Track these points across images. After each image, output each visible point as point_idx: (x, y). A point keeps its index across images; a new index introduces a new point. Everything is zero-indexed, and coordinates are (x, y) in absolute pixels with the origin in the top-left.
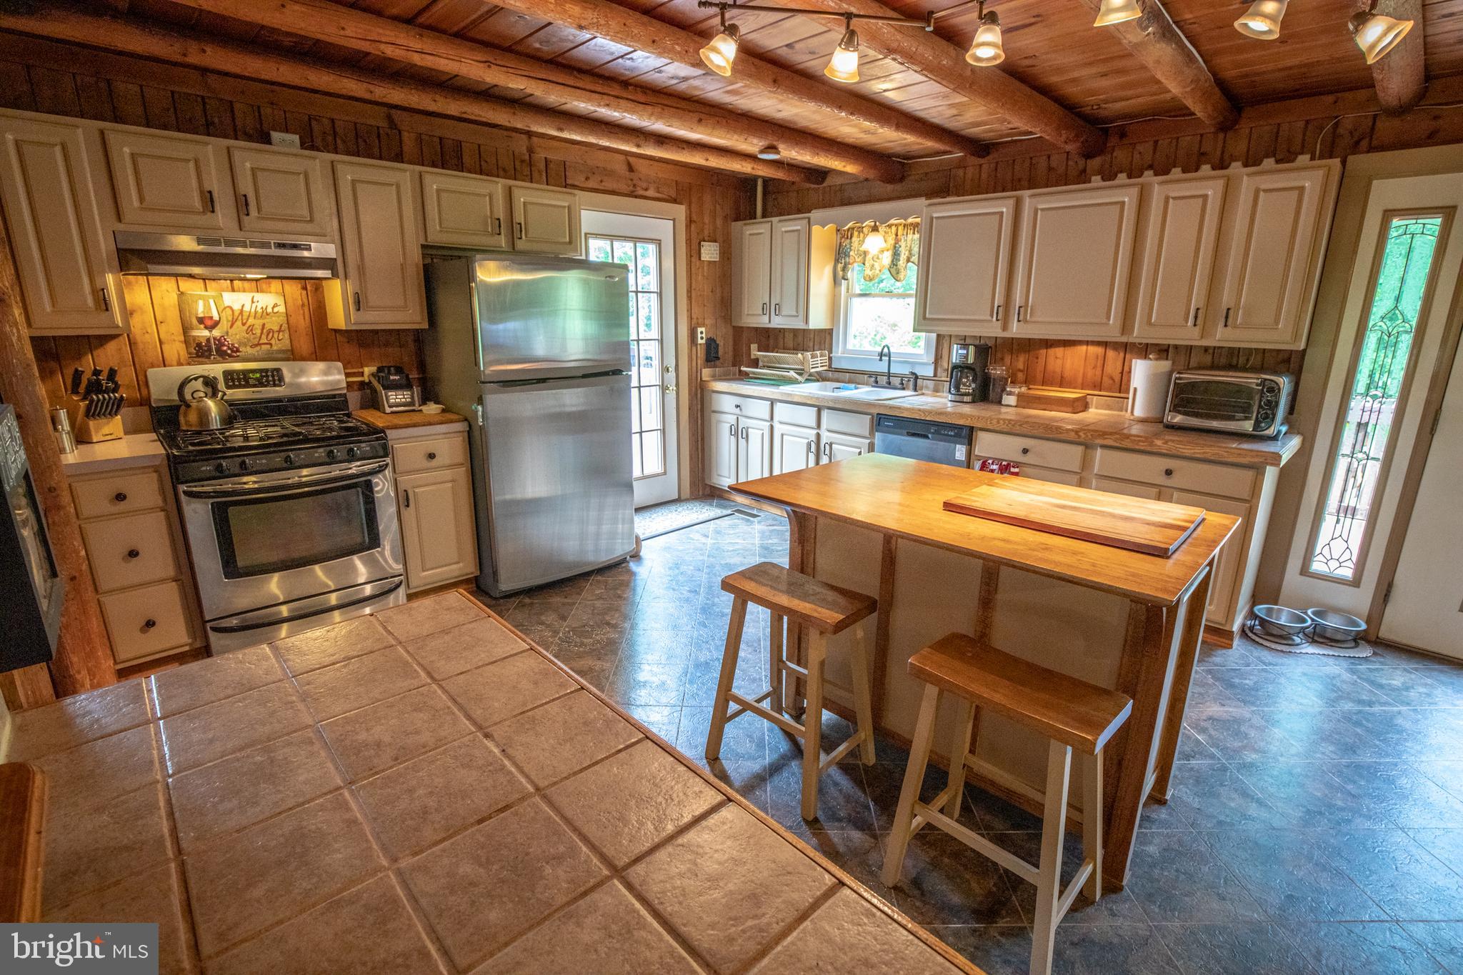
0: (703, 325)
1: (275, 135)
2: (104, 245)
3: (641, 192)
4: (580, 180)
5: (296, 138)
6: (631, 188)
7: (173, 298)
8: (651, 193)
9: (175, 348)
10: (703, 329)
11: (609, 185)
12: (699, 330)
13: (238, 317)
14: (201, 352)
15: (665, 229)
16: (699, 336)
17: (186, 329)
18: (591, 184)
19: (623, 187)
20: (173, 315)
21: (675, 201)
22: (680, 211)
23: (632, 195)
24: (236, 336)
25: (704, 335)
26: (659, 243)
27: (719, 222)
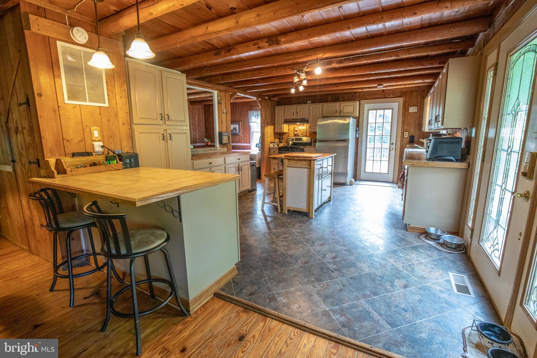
0: (406, 131)
1: (308, 102)
2: (283, 121)
3: (387, 97)
4: (368, 97)
5: (310, 102)
6: (384, 96)
7: (293, 128)
8: (391, 96)
9: (292, 135)
10: (407, 133)
11: (376, 97)
12: (405, 133)
13: (300, 130)
14: (295, 135)
15: (396, 105)
16: (405, 134)
17: (294, 132)
18: (370, 98)
19: (381, 96)
20: (293, 130)
21: (400, 97)
22: (401, 100)
23: (385, 98)
24: (299, 133)
25: (407, 134)
26: (392, 109)
27: (419, 100)
